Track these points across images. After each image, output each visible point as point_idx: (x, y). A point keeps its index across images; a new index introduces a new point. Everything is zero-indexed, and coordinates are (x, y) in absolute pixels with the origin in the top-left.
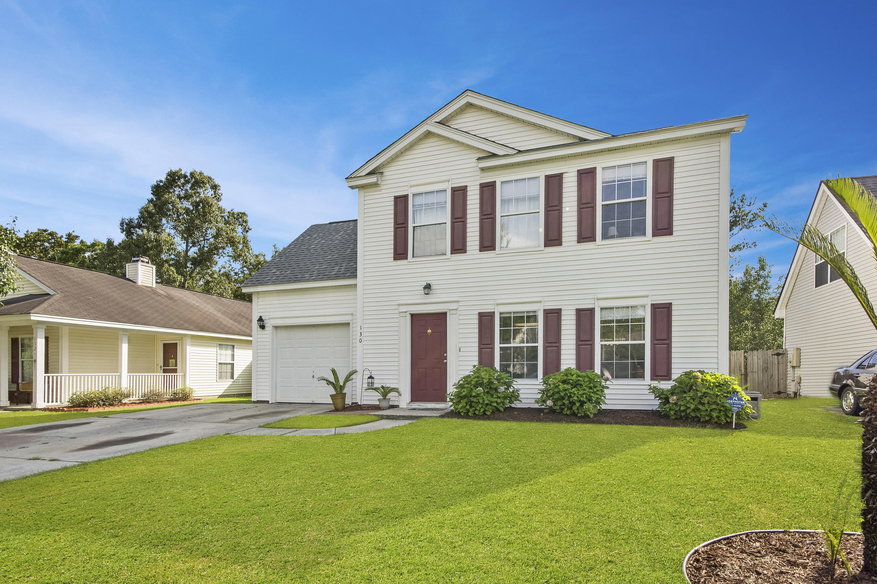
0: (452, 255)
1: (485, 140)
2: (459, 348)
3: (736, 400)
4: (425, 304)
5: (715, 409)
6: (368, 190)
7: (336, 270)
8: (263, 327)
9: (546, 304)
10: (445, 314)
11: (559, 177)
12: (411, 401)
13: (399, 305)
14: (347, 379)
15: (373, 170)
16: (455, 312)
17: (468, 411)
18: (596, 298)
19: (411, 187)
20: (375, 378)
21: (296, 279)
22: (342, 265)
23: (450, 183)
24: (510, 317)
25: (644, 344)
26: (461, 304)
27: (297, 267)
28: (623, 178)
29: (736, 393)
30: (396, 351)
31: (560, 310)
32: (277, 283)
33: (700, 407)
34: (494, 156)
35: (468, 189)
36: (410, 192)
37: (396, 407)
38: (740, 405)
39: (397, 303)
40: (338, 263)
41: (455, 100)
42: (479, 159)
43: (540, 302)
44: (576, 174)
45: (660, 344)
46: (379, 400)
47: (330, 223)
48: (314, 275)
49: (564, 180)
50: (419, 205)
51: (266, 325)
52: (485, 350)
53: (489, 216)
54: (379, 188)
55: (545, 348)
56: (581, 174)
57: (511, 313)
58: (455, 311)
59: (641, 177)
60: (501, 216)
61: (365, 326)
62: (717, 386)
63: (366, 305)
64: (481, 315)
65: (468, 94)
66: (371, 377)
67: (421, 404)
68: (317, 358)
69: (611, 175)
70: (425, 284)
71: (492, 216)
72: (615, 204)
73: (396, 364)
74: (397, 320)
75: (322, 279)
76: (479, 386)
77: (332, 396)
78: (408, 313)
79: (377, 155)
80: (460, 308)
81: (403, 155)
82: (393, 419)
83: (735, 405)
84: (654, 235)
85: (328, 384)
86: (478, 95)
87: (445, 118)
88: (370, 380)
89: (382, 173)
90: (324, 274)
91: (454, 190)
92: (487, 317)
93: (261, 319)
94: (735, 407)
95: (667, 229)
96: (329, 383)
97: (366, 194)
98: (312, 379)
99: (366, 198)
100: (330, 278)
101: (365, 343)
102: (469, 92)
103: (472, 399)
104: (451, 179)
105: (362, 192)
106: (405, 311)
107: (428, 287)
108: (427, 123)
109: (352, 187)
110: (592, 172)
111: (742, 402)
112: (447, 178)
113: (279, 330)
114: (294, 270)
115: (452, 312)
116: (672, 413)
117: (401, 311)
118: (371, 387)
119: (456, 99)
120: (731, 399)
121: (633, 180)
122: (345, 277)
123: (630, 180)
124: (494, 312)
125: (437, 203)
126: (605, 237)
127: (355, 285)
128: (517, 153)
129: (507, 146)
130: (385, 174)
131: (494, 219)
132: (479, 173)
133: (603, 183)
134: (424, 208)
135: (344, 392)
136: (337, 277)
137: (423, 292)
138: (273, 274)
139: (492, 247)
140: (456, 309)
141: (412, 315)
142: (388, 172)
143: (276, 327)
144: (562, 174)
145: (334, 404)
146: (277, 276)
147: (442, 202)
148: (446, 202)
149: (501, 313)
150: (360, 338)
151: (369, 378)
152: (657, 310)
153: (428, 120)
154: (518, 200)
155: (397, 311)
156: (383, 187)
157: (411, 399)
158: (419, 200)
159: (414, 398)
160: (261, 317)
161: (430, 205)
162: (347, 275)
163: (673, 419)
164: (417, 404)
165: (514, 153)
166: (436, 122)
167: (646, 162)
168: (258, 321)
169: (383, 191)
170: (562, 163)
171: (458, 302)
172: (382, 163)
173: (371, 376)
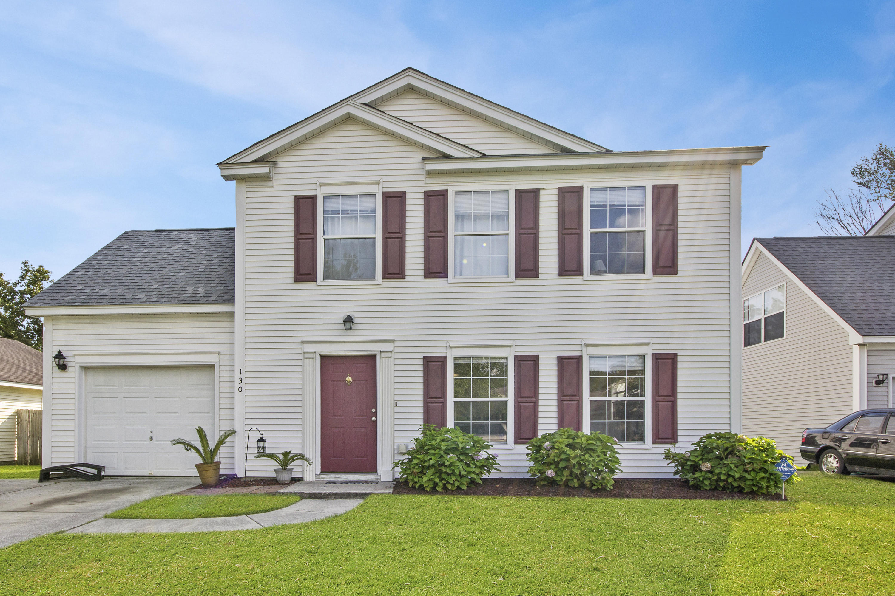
0: (384, 280)
1: (435, 136)
2: (394, 402)
3: (785, 467)
4: (344, 342)
5: (763, 478)
6: (254, 184)
7: (191, 292)
8: (63, 367)
9: (518, 348)
10: (372, 358)
11: (536, 193)
12: (321, 472)
13: (303, 343)
14: (221, 442)
15: (262, 157)
16: (389, 355)
17: (436, 484)
18: (583, 343)
19: (321, 185)
20: (267, 441)
21: (123, 300)
22: (199, 285)
23: (381, 186)
24: (468, 365)
25: (644, 401)
26: (397, 344)
27: (118, 284)
28: (616, 203)
29: (784, 459)
30: (299, 404)
31: (537, 357)
32: (91, 304)
33: (747, 475)
34: (446, 157)
35: (408, 196)
36: (320, 193)
37: (299, 480)
38: (789, 472)
39: (300, 339)
40: (189, 283)
41: (391, 79)
42: (424, 159)
43: (510, 346)
44: (556, 192)
45: (664, 401)
46: (276, 471)
47: (156, 231)
48: (154, 296)
49: (541, 198)
50: (332, 211)
51: (69, 365)
52: (434, 404)
53: (438, 234)
54: (270, 183)
55: (517, 404)
56: (563, 192)
57: (469, 358)
58: (390, 353)
59: (637, 204)
60: (455, 236)
61: (247, 369)
62: (763, 451)
63: (248, 340)
64: (428, 361)
65: (410, 73)
66: (262, 440)
67: (338, 476)
68: (158, 413)
69: (600, 198)
70: (344, 315)
71: (442, 234)
72: (606, 233)
73: (299, 422)
74: (299, 363)
75: (170, 302)
76: (450, 452)
77: (197, 466)
78: (317, 354)
79: (271, 137)
80: (397, 350)
81: (307, 142)
82: (319, 498)
83: (784, 472)
84: (655, 273)
85: (186, 449)
86: (425, 76)
87: (375, 100)
88: (261, 444)
89: (275, 163)
90: (172, 296)
91: (387, 197)
92: (436, 363)
93: (59, 356)
94: (784, 475)
95: (670, 267)
96: (188, 446)
97: (248, 190)
98: (149, 442)
99: (249, 195)
100: (182, 302)
101: (247, 393)
102: (411, 71)
103: (443, 468)
104: (381, 181)
105: (243, 186)
106: (313, 350)
107: (349, 320)
108: (349, 103)
109: (227, 178)
110: (578, 191)
111: (791, 469)
112: (376, 179)
113: (91, 374)
114: (116, 288)
115: (384, 355)
116: (707, 482)
117: (305, 350)
118: (262, 454)
119: (393, 78)
120: (779, 465)
121: (628, 206)
122: (208, 302)
123: (625, 206)
124: (446, 357)
125: (360, 211)
126: (594, 271)
127: (231, 314)
128: (481, 157)
129: (467, 147)
130: (280, 164)
131: (445, 238)
132: (422, 177)
133: (592, 206)
134: (341, 215)
135: (216, 460)
136: (194, 301)
137: (342, 327)
138: (80, 291)
139: (443, 273)
140: (391, 352)
141: (323, 357)
142: (284, 162)
143: (86, 368)
144: (538, 190)
145: (201, 476)
146: (88, 294)
147: (367, 211)
148: (375, 210)
149: (455, 359)
150: (240, 385)
151: (259, 441)
152: (659, 361)
153: (350, 99)
154: (477, 217)
155: (299, 351)
156: (275, 182)
157: (321, 469)
158: (332, 205)
159: (325, 468)
160: (60, 352)
161: (349, 212)
162: (211, 298)
163: (706, 490)
164: (332, 476)
165: (476, 156)
166: (362, 103)
167: (644, 188)
168: (55, 358)
169: (276, 188)
170: (539, 177)
171: (393, 341)
172: (276, 150)
173: (262, 438)
